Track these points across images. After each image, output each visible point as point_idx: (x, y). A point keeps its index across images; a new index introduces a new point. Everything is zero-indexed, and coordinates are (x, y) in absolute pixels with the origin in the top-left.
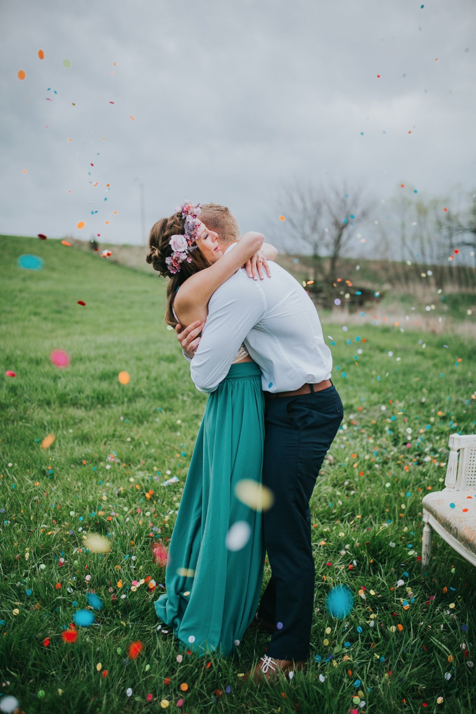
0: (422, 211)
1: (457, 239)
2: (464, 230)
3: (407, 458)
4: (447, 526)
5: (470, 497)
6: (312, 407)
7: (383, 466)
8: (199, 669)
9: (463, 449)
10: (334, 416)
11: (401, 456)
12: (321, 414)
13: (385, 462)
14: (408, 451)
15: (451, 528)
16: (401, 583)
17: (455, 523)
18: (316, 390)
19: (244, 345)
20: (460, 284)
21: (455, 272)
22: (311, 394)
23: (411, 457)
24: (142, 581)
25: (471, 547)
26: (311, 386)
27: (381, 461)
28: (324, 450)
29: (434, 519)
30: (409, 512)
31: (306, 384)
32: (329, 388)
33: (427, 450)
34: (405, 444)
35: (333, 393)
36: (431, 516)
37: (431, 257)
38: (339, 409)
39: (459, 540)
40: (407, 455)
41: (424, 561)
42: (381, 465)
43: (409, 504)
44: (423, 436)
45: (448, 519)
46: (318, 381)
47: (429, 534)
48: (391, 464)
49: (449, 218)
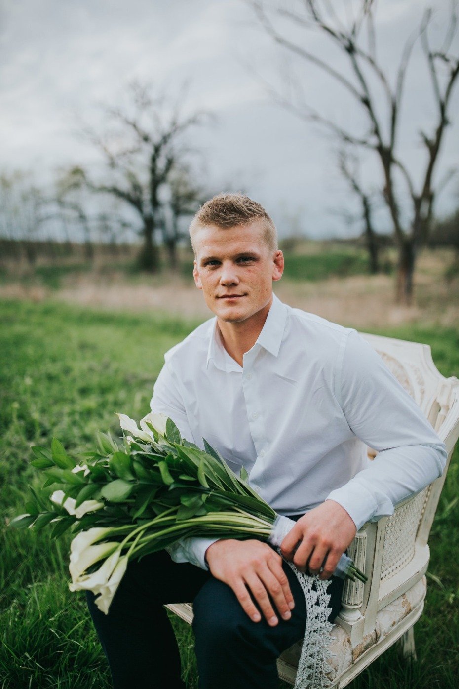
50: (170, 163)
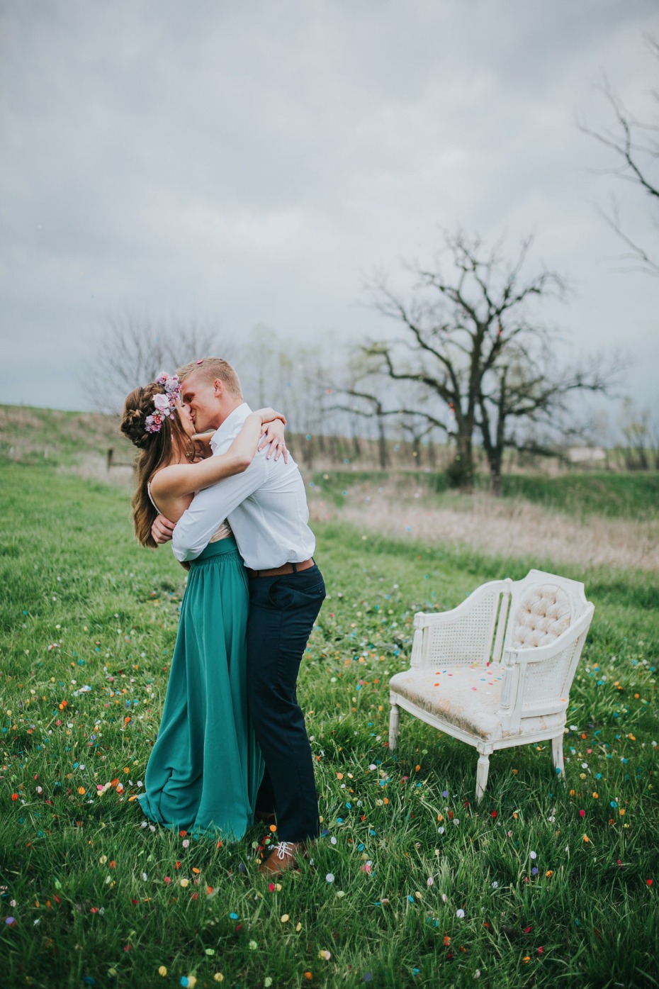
0: (286, 363)
1: (328, 402)
2: (340, 391)
3: (343, 654)
4: (419, 702)
5: (438, 673)
6: (295, 587)
7: (320, 663)
8: (209, 849)
9: (428, 627)
10: (318, 596)
11: (337, 652)
12: (303, 594)
13: (321, 660)
14: (343, 646)
15: (424, 704)
16: (373, 767)
17: (428, 698)
18: (299, 569)
19: (226, 522)
20: (334, 461)
21: (326, 443)
22: (294, 573)
23: (348, 652)
24: (108, 785)
25: (446, 717)
26: (294, 565)
27: (317, 657)
28: (307, 630)
29: (404, 698)
30: (361, 704)
31: (288, 563)
32: (311, 568)
33: (362, 645)
34: (338, 640)
35: (316, 573)
36: (400, 696)
37: (297, 424)
38: (321, 589)
39: (433, 714)
40: (343, 651)
41: (392, 745)
42: (318, 662)
43: (360, 697)
44: (356, 631)
45: (420, 695)
46: (301, 560)
47: (396, 716)
48: (329, 660)
49: (320, 374)
50: (497, 346)
